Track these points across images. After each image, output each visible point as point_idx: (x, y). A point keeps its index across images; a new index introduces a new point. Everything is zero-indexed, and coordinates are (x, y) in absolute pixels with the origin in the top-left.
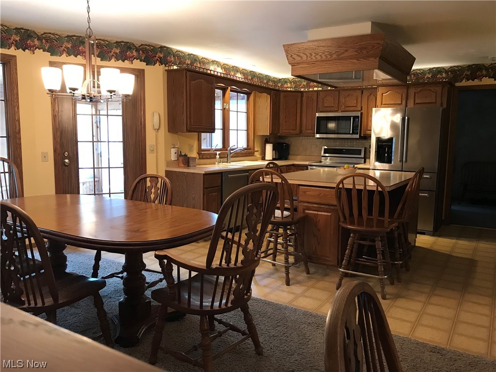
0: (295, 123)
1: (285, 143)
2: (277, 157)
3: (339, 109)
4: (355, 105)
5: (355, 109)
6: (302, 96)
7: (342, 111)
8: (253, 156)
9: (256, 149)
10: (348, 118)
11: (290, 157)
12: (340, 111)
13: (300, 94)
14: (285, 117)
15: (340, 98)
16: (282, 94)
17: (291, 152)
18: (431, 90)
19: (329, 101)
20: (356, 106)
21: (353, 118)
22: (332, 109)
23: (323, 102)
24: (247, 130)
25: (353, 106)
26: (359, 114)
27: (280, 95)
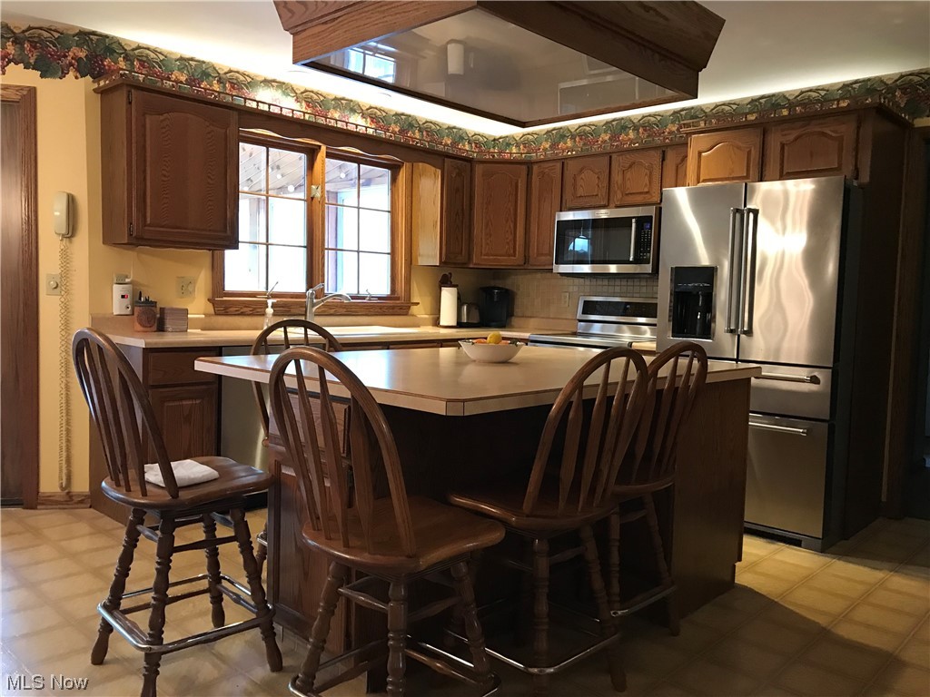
0: (511, 237)
1: (498, 288)
2: (475, 321)
3: (611, 201)
4: (646, 190)
5: (647, 198)
6: (529, 173)
7: (617, 207)
8: (406, 314)
9: (415, 300)
10: (625, 222)
11: (515, 321)
12: (611, 205)
13: (524, 167)
14: (487, 225)
15: (613, 175)
16: (479, 169)
17: (517, 311)
18: (824, 134)
19: (589, 181)
20: (647, 193)
21: (636, 222)
22: (594, 202)
23: (575, 186)
24: (393, 254)
25: (641, 193)
26: (651, 211)
27: (472, 170)
